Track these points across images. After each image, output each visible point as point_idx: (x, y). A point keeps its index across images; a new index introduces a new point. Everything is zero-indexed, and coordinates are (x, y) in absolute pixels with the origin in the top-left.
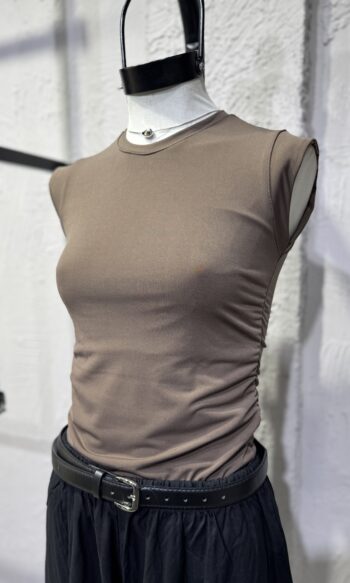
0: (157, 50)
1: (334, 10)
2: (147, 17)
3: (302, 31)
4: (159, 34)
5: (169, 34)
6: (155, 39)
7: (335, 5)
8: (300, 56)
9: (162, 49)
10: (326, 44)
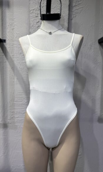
0: (32, 13)
1: (73, 13)
2: (30, 4)
3: (68, 16)
4: (33, 9)
5: (35, 9)
6: (32, 10)
7: (73, 12)
8: (67, 21)
9: (34, 13)
10: (71, 20)
